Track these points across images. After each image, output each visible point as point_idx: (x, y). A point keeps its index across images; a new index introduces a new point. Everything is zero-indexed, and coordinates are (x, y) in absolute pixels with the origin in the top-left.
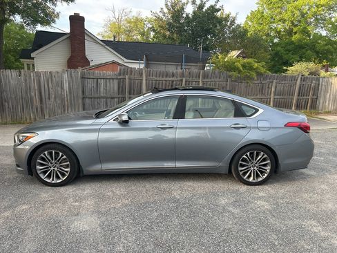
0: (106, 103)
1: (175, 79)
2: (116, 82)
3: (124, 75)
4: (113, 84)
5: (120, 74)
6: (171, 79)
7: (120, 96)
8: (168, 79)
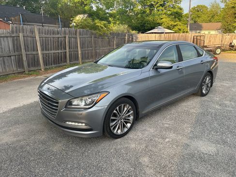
0: (4, 62)
1: (59, 35)
2: (10, 40)
3: (17, 32)
4: (8, 42)
5: (13, 32)
6: (57, 36)
7: (17, 53)
8: (54, 36)
